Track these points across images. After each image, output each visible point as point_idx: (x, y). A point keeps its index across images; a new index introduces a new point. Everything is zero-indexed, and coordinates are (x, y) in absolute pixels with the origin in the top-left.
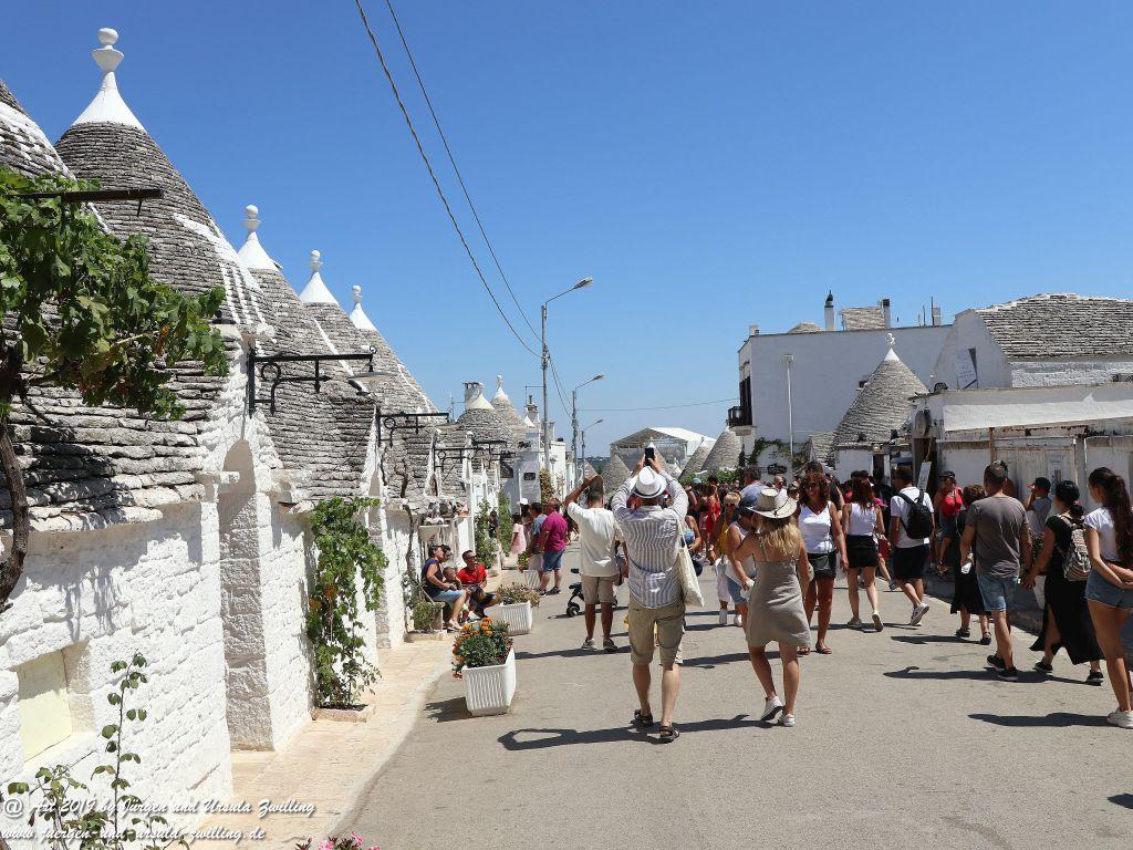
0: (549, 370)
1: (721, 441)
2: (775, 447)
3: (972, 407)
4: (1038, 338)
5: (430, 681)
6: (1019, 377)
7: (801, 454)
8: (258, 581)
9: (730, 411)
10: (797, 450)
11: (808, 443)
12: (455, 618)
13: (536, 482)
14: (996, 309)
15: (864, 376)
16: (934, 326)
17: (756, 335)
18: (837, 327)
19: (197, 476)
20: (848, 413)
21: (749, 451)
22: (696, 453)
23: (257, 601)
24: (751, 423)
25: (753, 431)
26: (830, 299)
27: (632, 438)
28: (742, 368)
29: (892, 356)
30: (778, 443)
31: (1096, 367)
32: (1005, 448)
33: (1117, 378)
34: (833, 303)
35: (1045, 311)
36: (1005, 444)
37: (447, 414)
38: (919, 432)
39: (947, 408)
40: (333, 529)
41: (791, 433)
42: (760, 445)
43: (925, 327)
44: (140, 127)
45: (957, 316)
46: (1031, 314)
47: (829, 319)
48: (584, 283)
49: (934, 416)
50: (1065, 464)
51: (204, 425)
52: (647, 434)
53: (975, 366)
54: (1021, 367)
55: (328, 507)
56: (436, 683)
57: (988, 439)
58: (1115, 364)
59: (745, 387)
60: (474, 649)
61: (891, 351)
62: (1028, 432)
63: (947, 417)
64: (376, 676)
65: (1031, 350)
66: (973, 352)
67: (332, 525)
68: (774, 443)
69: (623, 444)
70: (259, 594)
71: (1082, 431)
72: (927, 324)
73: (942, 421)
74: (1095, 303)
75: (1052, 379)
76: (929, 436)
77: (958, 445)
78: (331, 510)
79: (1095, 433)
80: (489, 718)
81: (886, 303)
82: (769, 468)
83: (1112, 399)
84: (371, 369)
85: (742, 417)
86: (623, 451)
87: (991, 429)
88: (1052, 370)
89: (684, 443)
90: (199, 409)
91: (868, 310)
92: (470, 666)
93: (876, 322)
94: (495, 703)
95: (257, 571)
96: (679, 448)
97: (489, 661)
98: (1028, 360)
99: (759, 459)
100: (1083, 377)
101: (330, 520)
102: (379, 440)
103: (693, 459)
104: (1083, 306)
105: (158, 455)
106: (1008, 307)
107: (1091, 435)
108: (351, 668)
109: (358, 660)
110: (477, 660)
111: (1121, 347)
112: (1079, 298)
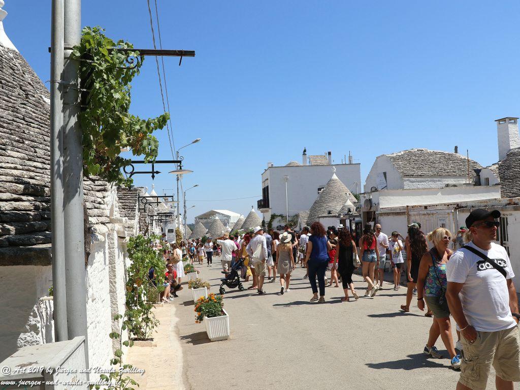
0: (179, 181)
1: (250, 216)
2: (280, 218)
3: (391, 197)
4: (414, 168)
5: (173, 326)
6: (407, 184)
7: (292, 221)
8: (115, 276)
9: (258, 201)
10: (290, 220)
11: (297, 216)
12: (165, 296)
13: (174, 234)
14: (395, 155)
15: (320, 186)
16: (350, 164)
17: (272, 167)
18: (308, 164)
19: (111, 219)
20: (315, 202)
21: (268, 219)
22: (238, 221)
23: (114, 286)
24: (268, 207)
25: (270, 210)
26: (305, 151)
27: (205, 215)
28: (264, 182)
29: (335, 177)
30: (281, 216)
31: (439, 181)
32: (414, 215)
33: (447, 186)
34: (306, 153)
35: (415, 156)
36: (415, 213)
37: (172, 196)
38: (364, 209)
39: (380, 197)
40: (139, 250)
41: (289, 212)
42: (273, 217)
43: (345, 164)
44: (17, 50)
45: (377, 158)
46: (409, 157)
47: (304, 160)
48: (197, 141)
49: (374, 201)
50: (447, 221)
51: (106, 194)
52: (213, 213)
53: (386, 180)
54: (408, 180)
55: (136, 240)
56: (176, 327)
57: (406, 211)
58: (446, 179)
59: (266, 191)
60: (210, 308)
61: (335, 175)
62: (426, 207)
63: (381, 202)
64: (158, 324)
65: (412, 173)
66: (385, 174)
67: (138, 249)
68: (279, 216)
69: (201, 218)
70: (115, 283)
71: (455, 206)
72: (347, 163)
73: (379, 204)
74: (436, 154)
75: (421, 185)
76: (372, 210)
77: (388, 214)
78: (138, 241)
79: (462, 207)
80: (220, 342)
81: (330, 153)
82: (277, 227)
83: (449, 194)
84: (181, 168)
85: (264, 204)
86: (202, 221)
87: (407, 206)
88: (421, 182)
89: (229, 217)
90: (101, 185)
91: (321, 156)
92: (208, 317)
93: (325, 162)
94: (222, 334)
95: (115, 271)
96: (227, 219)
97: (219, 314)
98: (410, 177)
99: (273, 223)
100: (432, 185)
101: (137, 246)
102: (139, 209)
103: (237, 224)
104: (431, 154)
105: (95, 208)
106: (400, 154)
107: (460, 208)
108: (147, 320)
109: (150, 316)
110: (212, 314)
111: (448, 172)
112: (429, 151)
